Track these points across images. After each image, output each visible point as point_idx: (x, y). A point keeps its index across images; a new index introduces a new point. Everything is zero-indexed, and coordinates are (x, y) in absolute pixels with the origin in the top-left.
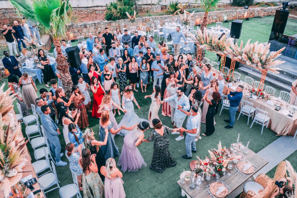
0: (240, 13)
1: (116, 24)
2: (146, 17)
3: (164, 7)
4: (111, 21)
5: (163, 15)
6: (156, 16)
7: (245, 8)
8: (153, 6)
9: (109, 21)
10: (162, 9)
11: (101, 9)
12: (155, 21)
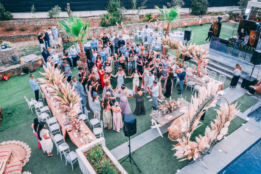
0: (196, 20)
1: (108, 30)
2: (129, 24)
3: (142, 16)
4: (104, 27)
5: (141, 23)
6: (136, 23)
7: (200, 17)
8: (134, 16)
9: (103, 28)
10: (140, 18)
11: (97, 18)
12: (135, 27)
